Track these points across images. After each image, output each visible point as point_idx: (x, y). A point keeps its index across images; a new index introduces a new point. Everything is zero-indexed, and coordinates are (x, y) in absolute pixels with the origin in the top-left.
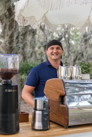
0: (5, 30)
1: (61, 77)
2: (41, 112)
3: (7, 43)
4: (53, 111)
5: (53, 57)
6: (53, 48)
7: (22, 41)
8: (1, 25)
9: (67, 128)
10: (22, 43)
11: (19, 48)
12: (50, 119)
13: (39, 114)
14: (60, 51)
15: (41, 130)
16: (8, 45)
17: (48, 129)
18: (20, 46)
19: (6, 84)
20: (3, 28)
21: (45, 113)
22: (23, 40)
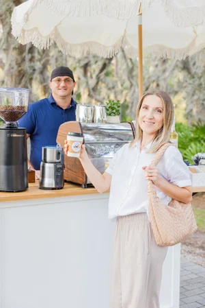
0: (9, 39)
1: (79, 120)
2: (52, 165)
3: (14, 64)
4: (69, 167)
5: (61, 93)
6: (59, 80)
7: (39, 57)
8: (2, 31)
9: (85, 188)
10: (40, 60)
11: (34, 70)
12: (65, 178)
13: (50, 168)
14: (70, 85)
15: (53, 189)
16: (16, 67)
17: (62, 188)
18: (36, 68)
19: (10, 127)
20: (6, 34)
21: (58, 166)
22: (41, 56)
